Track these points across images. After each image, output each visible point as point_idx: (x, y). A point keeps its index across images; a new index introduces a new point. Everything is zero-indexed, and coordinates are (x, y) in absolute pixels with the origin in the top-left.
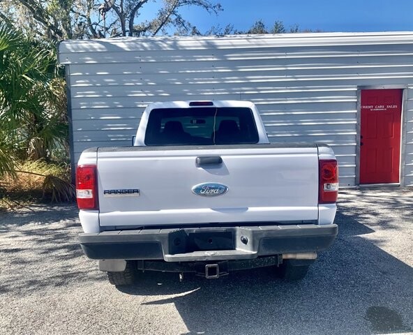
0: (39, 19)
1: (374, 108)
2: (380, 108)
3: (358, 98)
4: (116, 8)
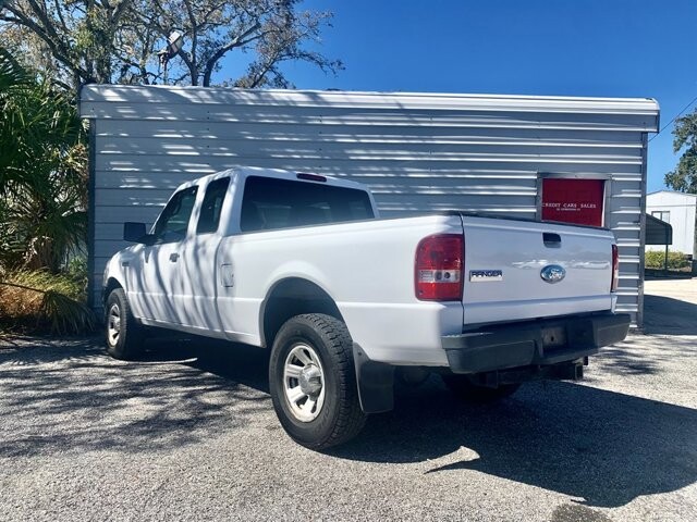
0: (62, 59)
1: (562, 206)
2: (571, 207)
3: (537, 191)
4: (184, 56)
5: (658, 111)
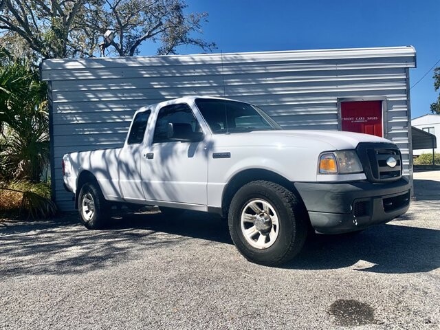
2: (361, 120)
3: (338, 110)
4: (116, 45)
5: (415, 53)
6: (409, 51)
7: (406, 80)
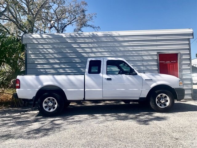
2: (168, 62)
3: (157, 58)
4: (55, 27)
5: (193, 32)
6: (190, 31)
7: (189, 44)
